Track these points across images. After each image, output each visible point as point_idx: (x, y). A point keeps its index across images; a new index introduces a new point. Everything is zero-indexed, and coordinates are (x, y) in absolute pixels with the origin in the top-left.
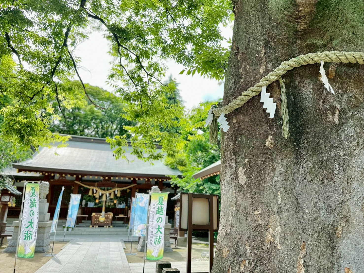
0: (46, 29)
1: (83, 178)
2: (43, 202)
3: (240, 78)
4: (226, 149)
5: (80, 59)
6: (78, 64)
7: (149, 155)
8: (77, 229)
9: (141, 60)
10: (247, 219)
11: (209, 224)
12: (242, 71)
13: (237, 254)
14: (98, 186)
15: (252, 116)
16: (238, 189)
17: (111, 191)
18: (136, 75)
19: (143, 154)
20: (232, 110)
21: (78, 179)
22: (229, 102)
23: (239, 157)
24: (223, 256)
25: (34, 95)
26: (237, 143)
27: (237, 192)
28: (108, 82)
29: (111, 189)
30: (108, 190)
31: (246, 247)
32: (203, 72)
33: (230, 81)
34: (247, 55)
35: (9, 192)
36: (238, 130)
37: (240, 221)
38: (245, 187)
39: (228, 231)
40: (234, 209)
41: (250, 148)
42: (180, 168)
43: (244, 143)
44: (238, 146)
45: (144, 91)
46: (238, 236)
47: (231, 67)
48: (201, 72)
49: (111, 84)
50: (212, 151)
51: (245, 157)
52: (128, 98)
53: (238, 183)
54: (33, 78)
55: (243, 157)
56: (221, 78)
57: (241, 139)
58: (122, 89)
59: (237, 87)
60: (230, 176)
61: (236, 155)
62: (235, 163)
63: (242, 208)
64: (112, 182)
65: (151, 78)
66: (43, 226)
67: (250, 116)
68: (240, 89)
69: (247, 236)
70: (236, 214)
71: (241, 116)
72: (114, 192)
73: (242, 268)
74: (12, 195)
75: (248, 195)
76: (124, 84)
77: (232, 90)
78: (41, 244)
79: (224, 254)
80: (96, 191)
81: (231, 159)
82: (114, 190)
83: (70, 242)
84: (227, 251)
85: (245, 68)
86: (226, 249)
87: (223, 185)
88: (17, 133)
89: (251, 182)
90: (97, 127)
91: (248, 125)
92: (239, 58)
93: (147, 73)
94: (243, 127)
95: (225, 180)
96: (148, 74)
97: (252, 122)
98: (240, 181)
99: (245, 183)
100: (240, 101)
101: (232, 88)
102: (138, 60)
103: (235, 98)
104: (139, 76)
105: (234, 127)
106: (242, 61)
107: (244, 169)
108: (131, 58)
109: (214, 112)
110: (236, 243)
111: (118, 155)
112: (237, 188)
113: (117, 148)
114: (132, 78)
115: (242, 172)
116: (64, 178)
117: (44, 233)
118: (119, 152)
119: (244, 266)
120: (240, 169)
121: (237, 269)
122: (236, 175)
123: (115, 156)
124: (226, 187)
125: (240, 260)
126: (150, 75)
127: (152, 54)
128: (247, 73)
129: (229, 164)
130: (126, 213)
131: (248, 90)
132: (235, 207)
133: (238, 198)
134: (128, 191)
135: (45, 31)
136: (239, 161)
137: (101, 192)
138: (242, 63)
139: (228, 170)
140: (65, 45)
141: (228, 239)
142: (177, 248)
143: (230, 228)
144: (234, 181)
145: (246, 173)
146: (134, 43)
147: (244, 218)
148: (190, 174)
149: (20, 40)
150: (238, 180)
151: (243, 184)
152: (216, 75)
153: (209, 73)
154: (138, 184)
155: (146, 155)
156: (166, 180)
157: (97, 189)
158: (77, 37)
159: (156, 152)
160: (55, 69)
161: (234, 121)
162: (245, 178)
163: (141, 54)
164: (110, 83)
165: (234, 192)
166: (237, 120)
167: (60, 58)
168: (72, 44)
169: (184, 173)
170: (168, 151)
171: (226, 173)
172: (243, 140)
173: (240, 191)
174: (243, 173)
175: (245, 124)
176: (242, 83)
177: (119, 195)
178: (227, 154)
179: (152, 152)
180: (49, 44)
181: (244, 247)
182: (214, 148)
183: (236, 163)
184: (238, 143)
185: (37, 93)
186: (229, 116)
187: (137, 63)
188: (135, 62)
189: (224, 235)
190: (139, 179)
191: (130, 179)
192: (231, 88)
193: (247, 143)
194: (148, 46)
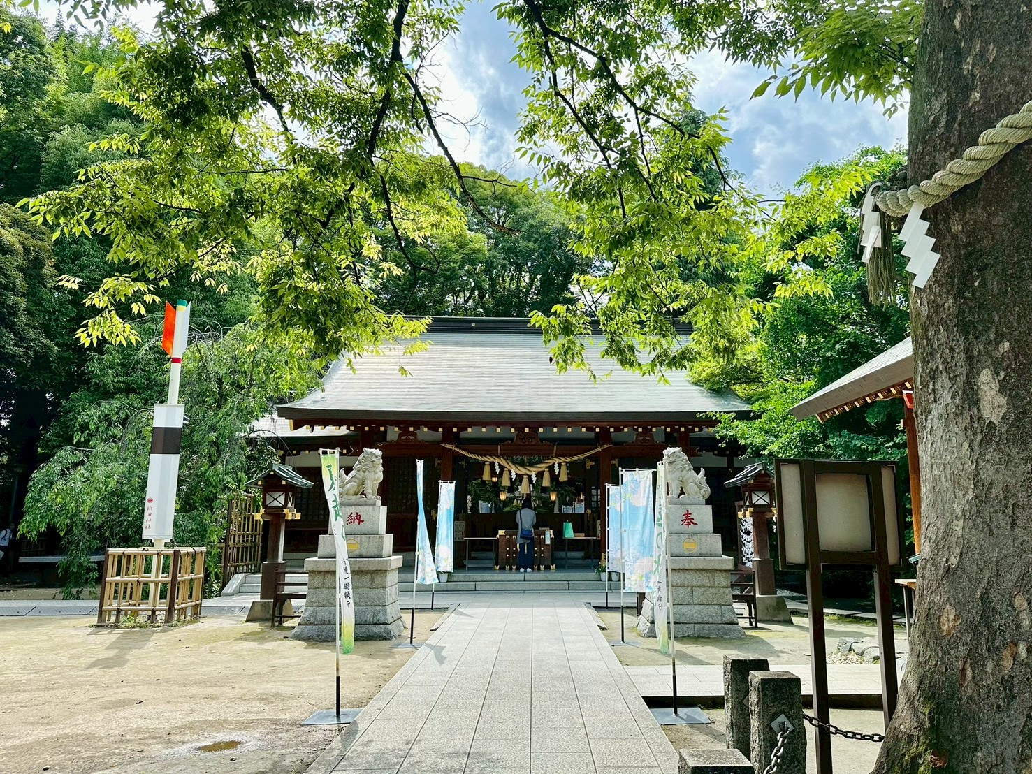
0: (343, 20)
1: (463, 435)
2: (375, 505)
3: (968, 89)
4: (929, 318)
5: (438, 94)
6: (435, 109)
7: (653, 355)
8: (460, 575)
9: (612, 68)
10: (1014, 524)
11: (873, 549)
12: (973, 65)
13: (988, 625)
14: (503, 456)
15: (1016, 205)
16: (979, 437)
17: (543, 467)
18: (599, 117)
19: (636, 353)
20: (947, 193)
21: (449, 437)
22: (934, 168)
23: (977, 338)
24: (942, 632)
25: (331, 213)
26: (968, 295)
27: (976, 447)
28: (523, 150)
29: (540, 462)
30: (532, 464)
31: (1017, 604)
32: (831, 78)
33: (930, 101)
34: (989, 12)
35: (284, 483)
36: (971, 253)
37: (991, 530)
38: (1003, 430)
39: (954, 561)
40: (970, 496)
41: (1017, 309)
42: (740, 389)
43: (995, 293)
44: (973, 304)
45: (628, 163)
46: (987, 573)
47: (932, 54)
48: (821, 82)
49: (534, 154)
50: (849, 329)
51: (1001, 337)
52: (582, 191)
53: (980, 418)
54: (323, 166)
55: (992, 336)
56: (889, 93)
57: (984, 283)
58: (565, 167)
59: (959, 118)
60: (949, 401)
61: (967, 334)
62: (967, 357)
63: (996, 491)
64: (542, 440)
65: (648, 121)
66: (379, 569)
67: (1011, 207)
68: (971, 123)
69: (1017, 573)
70: (978, 511)
71: (979, 211)
72: (551, 468)
73: (1008, 664)
74: (289, 489)
75: (1014, 453)
76: (564, 148)
77: (940, 130)
78: (381, 617)
79: (944, 628)
80: (502, 468)
81: (952, 349)
82: (550, 462)
83: (450, 610)
84: (952, 617)
85: (982, 54)
86: (950, 614)
87: (928, 429)
88: (308, 322)
89: (1024, 413)
90: (479, 286)
91: (1006, 238)
92: (957, 23)
93: (633, 104)
94: (987, 243)
95: (935, 413)
96: (637, 109)
97: (1017, 226)
98: (986, 413)
99: (1003, 417)
100: (975, 162)
101: (942, 124)
102: (603, 70)
103: (953, 156)
104: (610, 118)
105: (957, 246)
106: (972, 33)
107: (998, 374)
108: (584, 66)
109: (881, 206)
110: (982, 594)
111: (565, 361)
112: (975, 434)
113: (563, 339)
114: (590, 128)
115: (993, 386)
116: (412, 437)
117: (384, 588)
118: (566, 352)
119: (1014, 660)
120: (985, 376)
121: (990, 667)
122: (970, 396)
123: (558, 363)
124: (939, 433)
125: (998, 642)
126: (642, 110)
127: (643, 41)
128: (992, 69)
129: (945, 362)
130: (589, 529)
131: (999, 125)
132: (970, 492)
133: (982, 464)
134: (589, 464)
135: (341, 26)
136: (979, 351)
137: (514, 471)
138: (972, 38)
139: (943, 381)
140: (396, 56)
141: (956, 584)
142: (756, 627)
143: (957, 551)
144: (965, 415)
145: (1004, 388)
146: (587, 16)
147: (1004, 521)
148: (774, 406)
149: (282, 63)
150: (979, 410)
151: (996, 419)
152: (876, 85)
153: (849, 82)
154: (615, 444)
155: (644, 355)
156: (701, 430)
157: (504, 463)
158: (428, 30)
159: (676, 345)
160: (375, 131)
161: (956, 228)
162: (1003, 401)
163: (612, 48)
164: (530, 153)
165: (966, 445)
166: (966, 224)
167: (387, 99)
168: (415, 53)
169: (757, 405)
170: (712, 340)
171: (934, 391)
172: (989, 286)
173: (986, 443)
174: (995, 386)
175: (993, 234)
176: (975, 103)
177: (563, 478)
178: (937, 333)
179: (661, 346)
180: (356, 64)
181: (1011, 605)
182: (855, 316)
183: (969, 357)
184: (974, 295)
185: (337, 206)
186: (936, 214)
187: (602, 77)
188: (594, 77)
189: (941, 572)
190: (618, 429)
191: (590, 429)
192: (935, 124)
193: (1006, 292)
194: (628, 18)
